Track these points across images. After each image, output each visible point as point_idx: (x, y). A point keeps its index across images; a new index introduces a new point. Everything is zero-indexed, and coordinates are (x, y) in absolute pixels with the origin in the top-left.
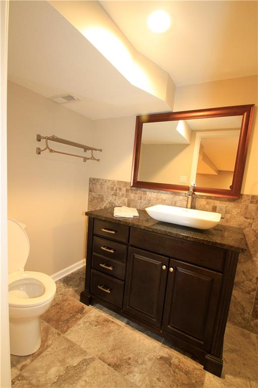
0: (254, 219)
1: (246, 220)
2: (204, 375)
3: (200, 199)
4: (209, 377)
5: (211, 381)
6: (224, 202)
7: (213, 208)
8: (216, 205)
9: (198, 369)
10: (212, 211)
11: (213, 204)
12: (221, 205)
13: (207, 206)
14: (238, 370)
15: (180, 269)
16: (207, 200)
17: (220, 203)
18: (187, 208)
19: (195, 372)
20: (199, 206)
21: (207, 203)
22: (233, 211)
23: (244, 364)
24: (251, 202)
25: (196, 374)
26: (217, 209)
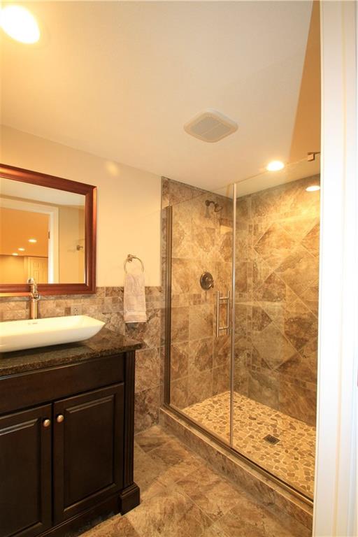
0: (111, 313)
1: (104, 315)
2: (127, 521)
3: (47, 302)
4: (132, 516)
5: (136, 517)
6: (79, 300)
7: (66, 311)
8: (69, 306)
9: (119, 522)
10: (65, 316)
11: (65, 306)
12: (76, 304)
13: (58, 310)
14: (144, 481)
15: (72, 410)
16: (57, 301)
17: (74, 302)
18: (30, 318)
19: (119, 528)
20: (45, 312)
21: (58, 306)
22: (91, 309)
23: (143, 471)
24: (107, 295)
25: (121, 529)
26: (72, 310)
